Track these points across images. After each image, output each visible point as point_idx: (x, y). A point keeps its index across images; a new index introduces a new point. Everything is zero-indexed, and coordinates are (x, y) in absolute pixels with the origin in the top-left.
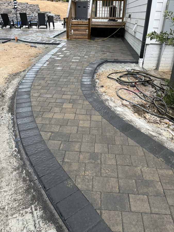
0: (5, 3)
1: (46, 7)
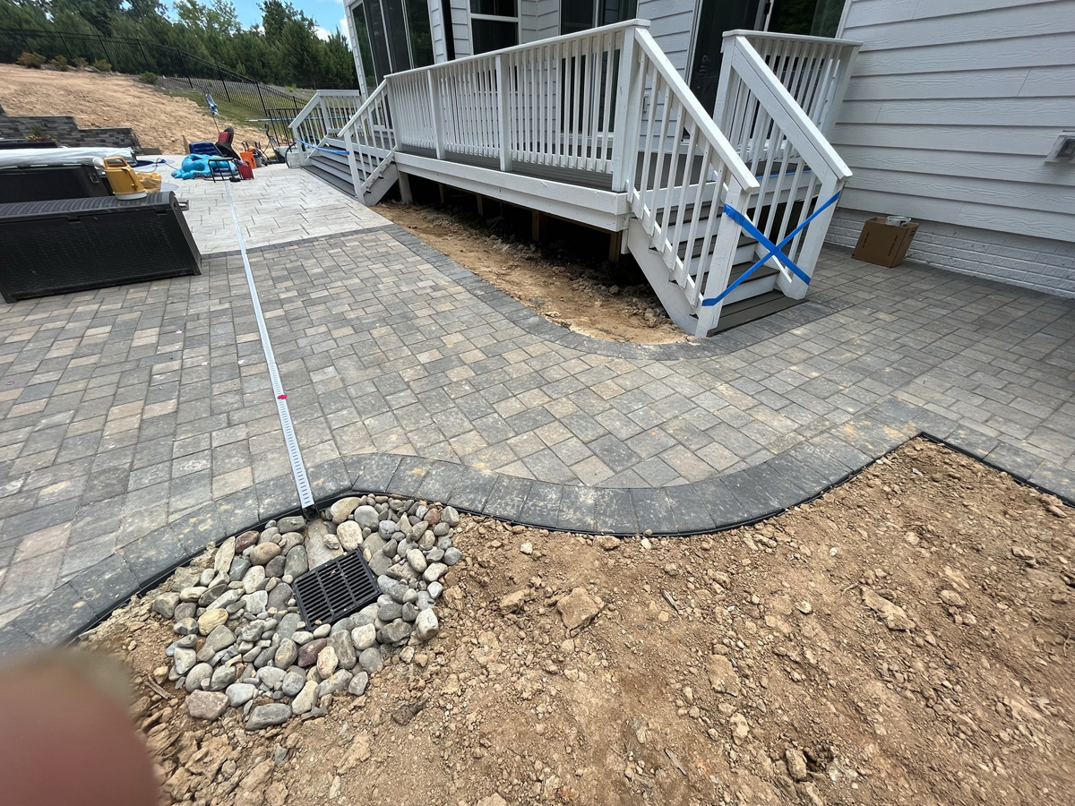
1: (23, 93)
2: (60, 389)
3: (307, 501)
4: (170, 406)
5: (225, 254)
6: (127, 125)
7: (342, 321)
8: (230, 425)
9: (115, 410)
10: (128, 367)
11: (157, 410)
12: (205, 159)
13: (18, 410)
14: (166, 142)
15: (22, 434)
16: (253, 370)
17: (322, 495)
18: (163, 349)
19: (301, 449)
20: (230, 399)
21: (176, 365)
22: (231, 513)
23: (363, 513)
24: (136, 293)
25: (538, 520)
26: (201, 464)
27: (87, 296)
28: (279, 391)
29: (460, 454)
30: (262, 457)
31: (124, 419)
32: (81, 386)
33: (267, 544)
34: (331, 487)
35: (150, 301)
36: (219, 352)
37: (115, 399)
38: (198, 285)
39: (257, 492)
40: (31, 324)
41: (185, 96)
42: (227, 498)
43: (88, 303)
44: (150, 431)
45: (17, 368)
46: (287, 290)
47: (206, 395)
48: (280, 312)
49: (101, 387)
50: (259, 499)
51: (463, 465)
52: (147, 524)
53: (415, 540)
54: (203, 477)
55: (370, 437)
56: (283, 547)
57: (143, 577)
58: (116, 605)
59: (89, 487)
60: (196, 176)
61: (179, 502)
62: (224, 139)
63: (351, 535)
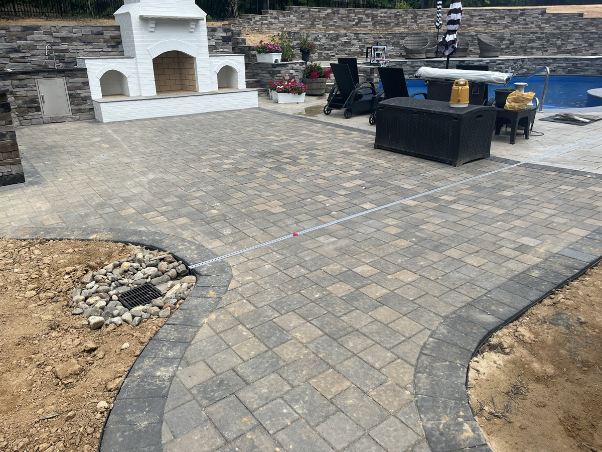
16: (325, 218)
19: (240, 254)
20: (289, 222)
28: (305, 232)
36: (344, 204)
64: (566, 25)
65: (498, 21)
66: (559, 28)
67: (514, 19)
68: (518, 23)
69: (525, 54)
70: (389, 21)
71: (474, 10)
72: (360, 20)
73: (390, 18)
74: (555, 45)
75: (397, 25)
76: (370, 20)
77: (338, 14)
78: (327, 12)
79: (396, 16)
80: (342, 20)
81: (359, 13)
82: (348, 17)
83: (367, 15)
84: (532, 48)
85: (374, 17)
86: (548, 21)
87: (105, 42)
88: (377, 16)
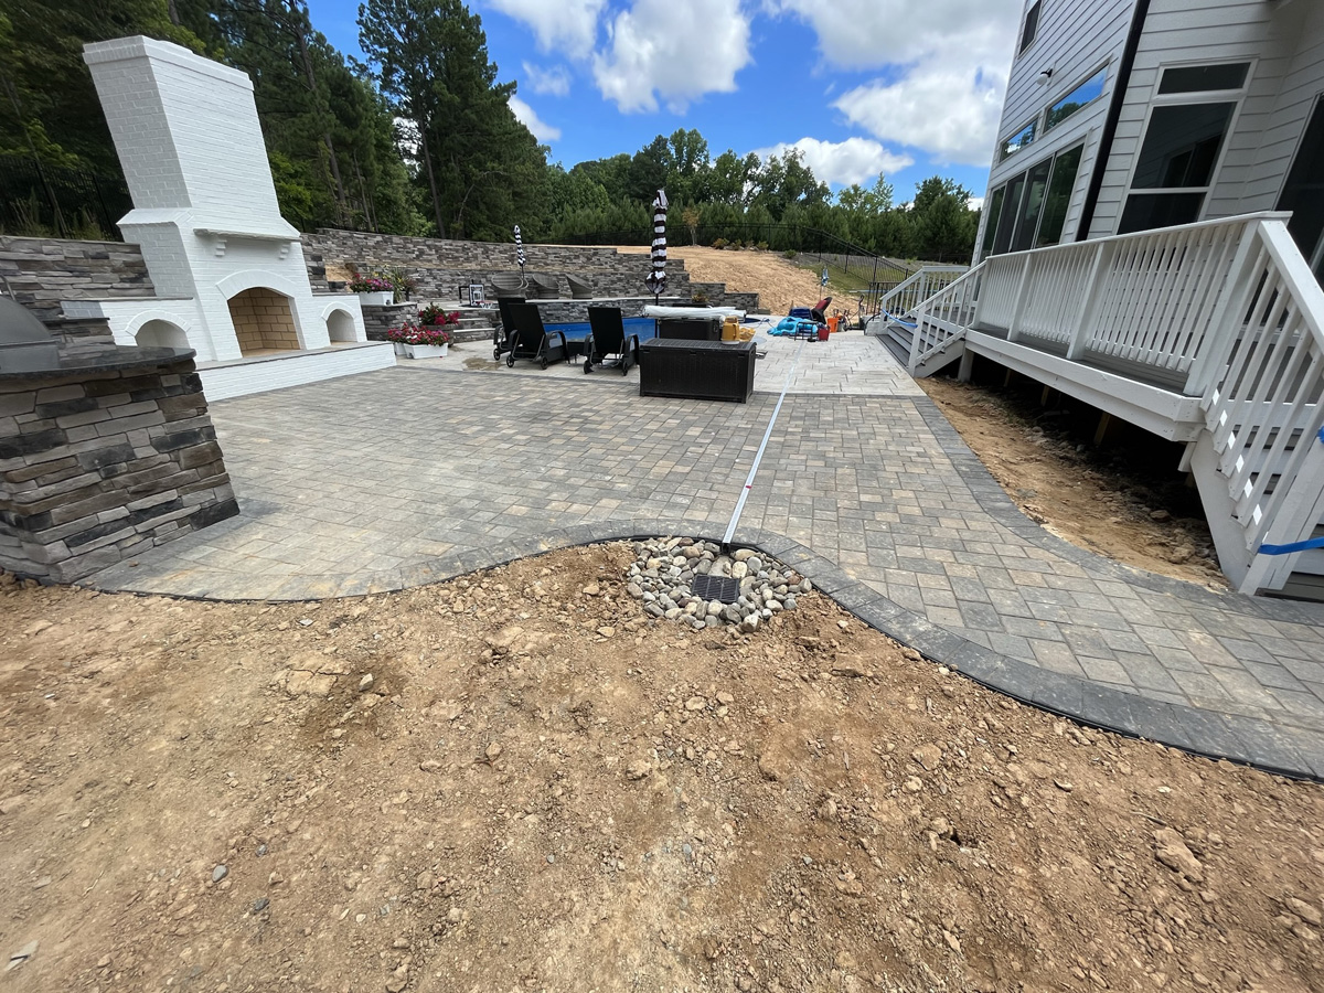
0: (577, 257)
1: (705, 267)
2: (643, 445)
3: (727, 540)
4: (688, 469)
5: (769, 394)
6: (756, 291)
7: (822, 456)
8: (710, 490)
9: (661, 462)
10: (677, 443)
11: (680, 469)
12: (797, 321)
13: (622, 448)
14: (778, 305)
15: (619, 459)
16: (741, 467)
17: (737, 541)
18: (699, 440)
19: (741, 516)
20: (720, 477)
21: (701, 451)
22: (687, 528)
23: (753, 561)
24: (702, 406)
25: (866, 617)
26: (686, 501)
27: (677, 401)
28: (749, 482)
29: (841, 560)
30: (717, 511)
31: (663, 467)
32: (652, 446)
33: (695, 549)
34: (745, 540)
35: (707, 412)
36: (729, 451)
37: (663, 457)
38: (740, 409)
39: (704, 525)
40: (645, 409)
41: (811, 268)
42: (688, 521)
43: (676, 405)
44: (671, 477)
45: (630, 429)
46: (796, 426)
47: (708, 470)
48: (782, 439)
49: (660, 450)
50: (703, 528)
51: (839, 566)
52: (649, 515)
53: (774, 586)
54: (682, 507)
55: (787, 526)
56: (701, 555)
57: (637, 533)
58: (621, 538)
59: (634, 490)
60: (784, 334)
61: (666, 513)
62: (821, 306)
63: (740, 570)
64: (637, 266)
65: (574, 261)
66: (631, 269)
67: (589, 259)
68: (593, 264)
69: (610, 296)
70: (456, 255)
71: (549, 248)
72: (422, 252)
73: (457, 251)
74: (635, 287)
75: (467, 260)
76: (434, 252)
77: (392, 242)
78: (376, 239)
79: (464, 249)
80: (398, 252)
81: (417, 244)
82: (404, 247)
83: (428, 246)
84: (615, 290)
85: (438, 249)
86: (620, 262)
87: (115, 271)
88: (441, 248)
